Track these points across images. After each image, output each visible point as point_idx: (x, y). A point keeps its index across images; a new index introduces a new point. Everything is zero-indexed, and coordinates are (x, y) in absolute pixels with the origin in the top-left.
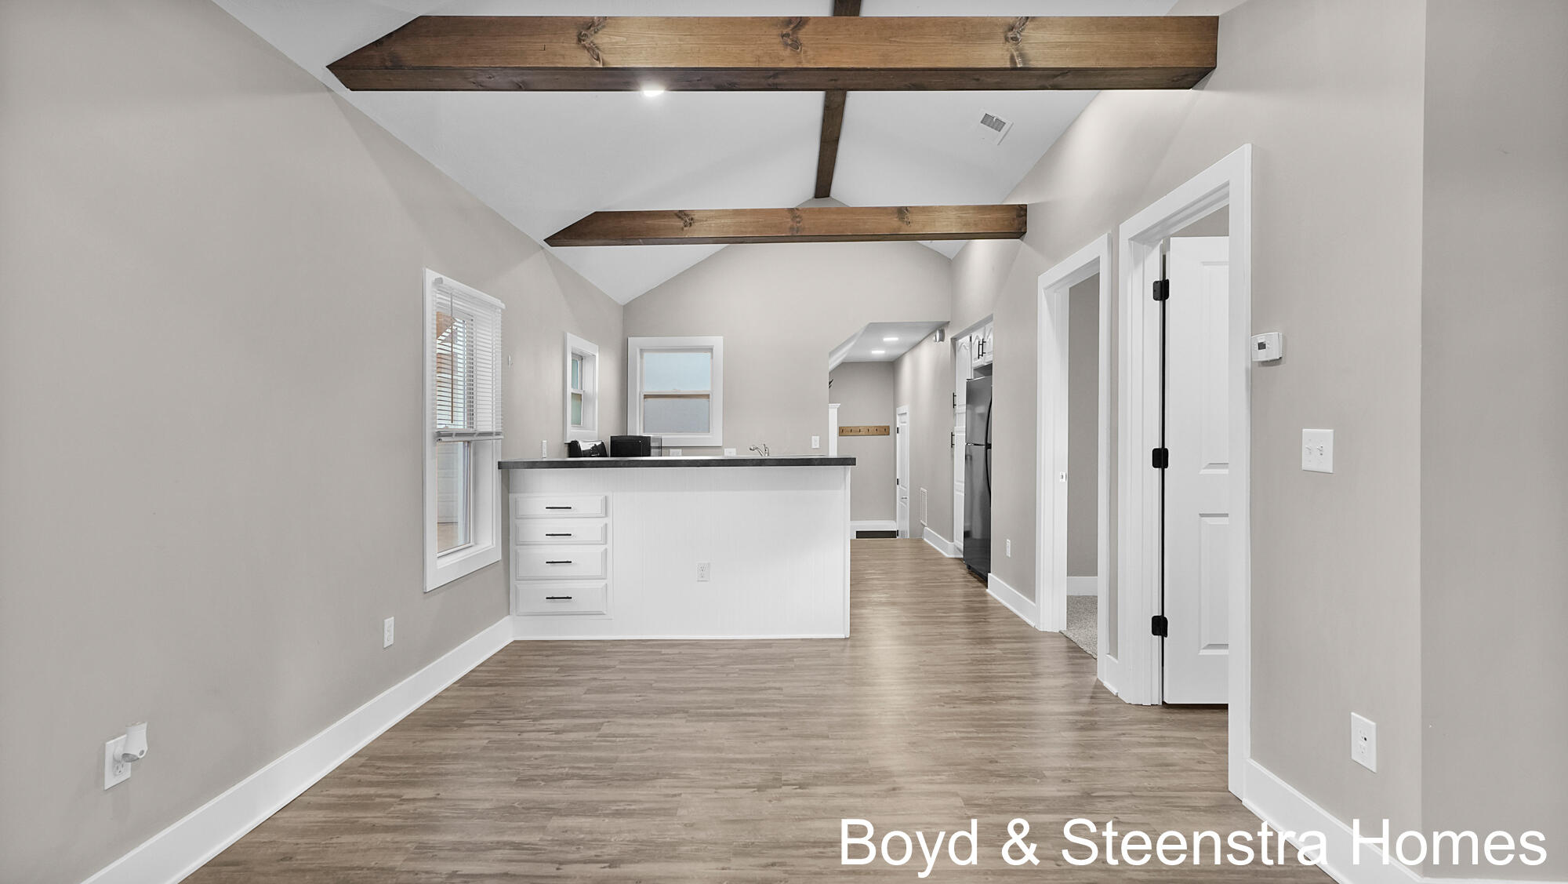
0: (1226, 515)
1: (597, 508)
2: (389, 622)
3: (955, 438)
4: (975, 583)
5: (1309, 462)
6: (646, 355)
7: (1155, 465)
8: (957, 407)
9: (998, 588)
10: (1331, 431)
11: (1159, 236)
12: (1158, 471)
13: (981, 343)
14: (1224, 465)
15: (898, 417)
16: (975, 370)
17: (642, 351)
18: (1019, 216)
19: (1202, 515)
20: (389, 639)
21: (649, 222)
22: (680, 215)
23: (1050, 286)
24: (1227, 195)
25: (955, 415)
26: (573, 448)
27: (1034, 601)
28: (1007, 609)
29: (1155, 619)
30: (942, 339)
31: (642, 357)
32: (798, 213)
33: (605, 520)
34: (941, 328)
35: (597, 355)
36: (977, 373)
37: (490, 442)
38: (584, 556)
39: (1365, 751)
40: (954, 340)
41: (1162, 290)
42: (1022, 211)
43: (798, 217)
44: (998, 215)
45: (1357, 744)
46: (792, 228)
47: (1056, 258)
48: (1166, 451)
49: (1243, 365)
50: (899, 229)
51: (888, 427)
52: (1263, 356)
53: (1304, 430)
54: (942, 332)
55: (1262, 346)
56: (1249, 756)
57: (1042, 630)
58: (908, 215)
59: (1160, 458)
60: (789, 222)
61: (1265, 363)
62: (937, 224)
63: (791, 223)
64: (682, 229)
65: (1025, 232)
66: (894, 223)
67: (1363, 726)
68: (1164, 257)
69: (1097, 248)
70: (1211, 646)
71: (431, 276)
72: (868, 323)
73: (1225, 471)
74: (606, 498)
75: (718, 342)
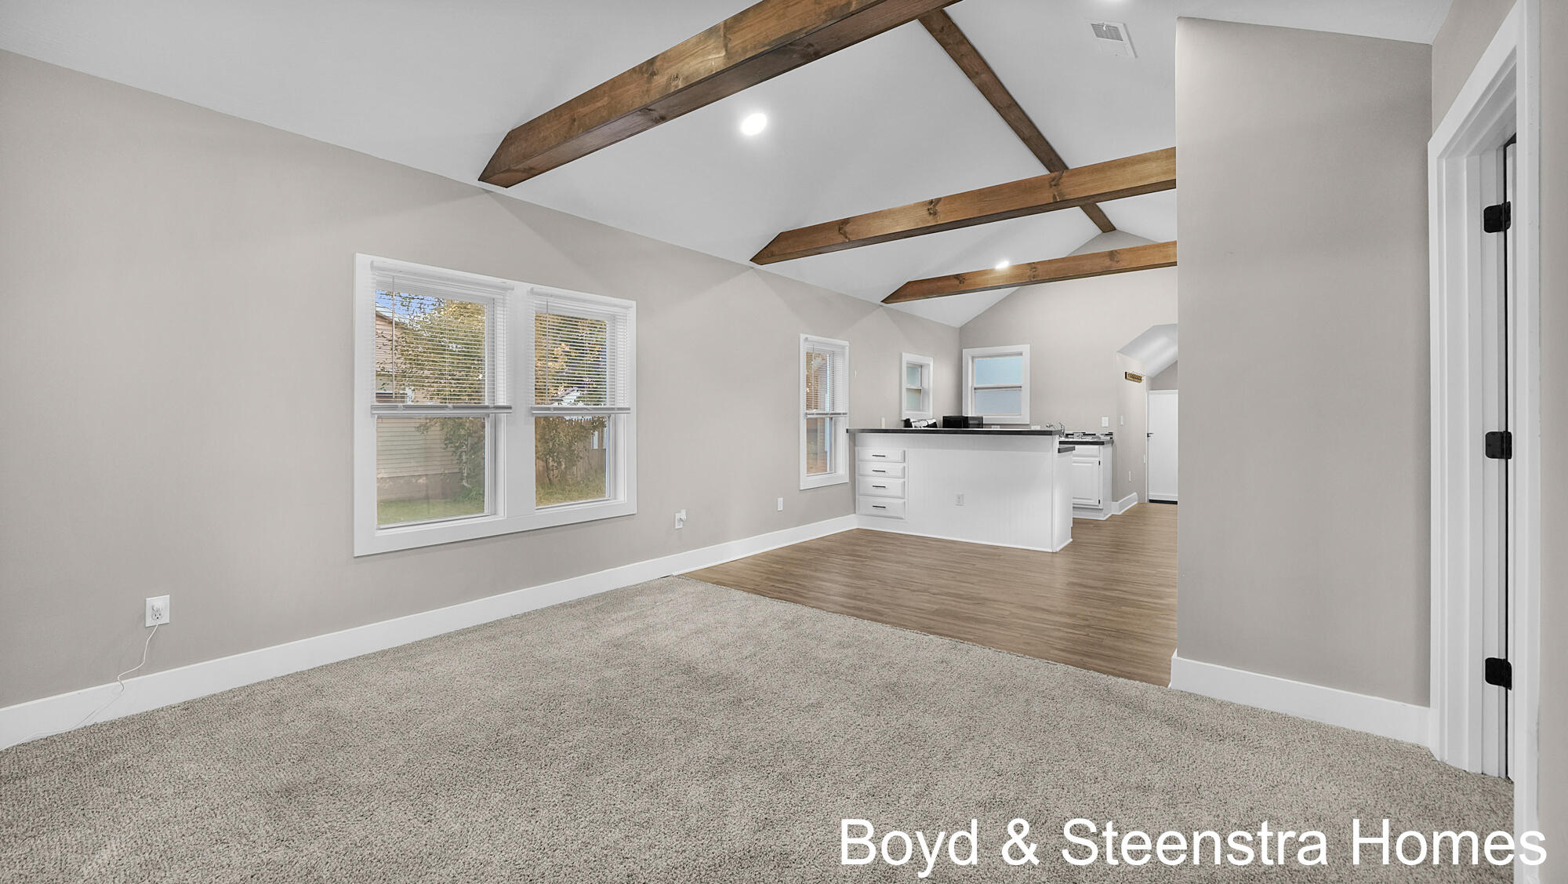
1: (899, 458)
2: (780, 500)
6: (976, 360)
17: (973, 358)
20: (780, 508)
22: (957, 277)
26: (907, 423)
31: (973, 362)
33: (905, 464)
35: (932, 364)
37: (841, 419)
38: (893, 485)
58: (1118, 255)
60: (1029, 273)
62: (1142, 259)
64: (958, 286)
66: (1107, 262)
71: (803, 336)
72: (1152, 325)
74: (904, 452)
75: (1025, 348)
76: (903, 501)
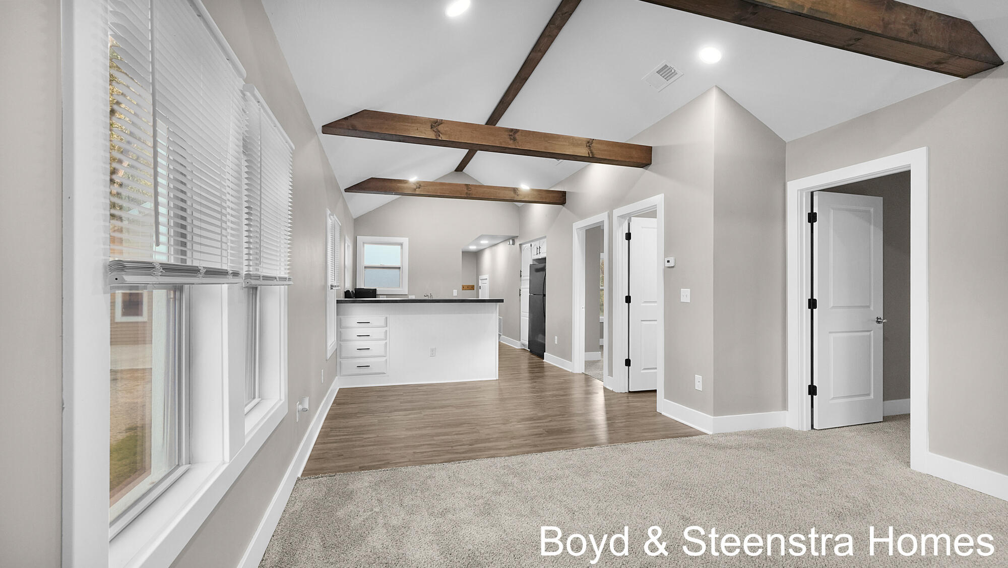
0: (656, 320)
1: (382, 323)
3: (521, 291)
4: (536, 359)
5: (683, 299)
6: (365, 245)
7: (626, 302)
8: (522, 277)
9: (549, 358)
10: (689, 290)
11: (628, 217)
12: (627, 304)
13: (538, 248)
14: (655, 302)
15: (480, 281)
16: (533, 260)
17: (364, 243)
18: (563, 196)
19: (642, 321)
21: (398, 185)
23: (578, 229)
24: (656, 208)
25: (521, 280)
26: (347, 294)
27: (571, 361)
28: (556, 367)
29: (626, 360)
30: (513, 244)
31: (363, 246)
32: (470, 186)
33: (386, 328)
34: (513, 239)
35: (350, 246)
36: (534, 261)
38: (376, 347)
39: (699, 386)
40: (520, 245)
41: (628, 236)
42: (564, 194)
43: (470, 188)
44: (554, 195)
45: (697, 384)
46: (467, 193)
47: (582, 217)
48: (630, 297)
49: (662, 267)
50: (514, 197)
51: (474, 286)
52: (668, 265)
53: (682, 289)
54: (513, 241)
55: (668, 261)
56: (663, 397)
57: (575, 372)
58: (518, 191)
59: (628, 299)
61: (669, 267)
63: (466, 191)
64: (415, 190)
65: (565, 203)
66: (511, 194)
67: (698, 378)
68: (629, 224)
69: (602, 217)
70: (645, 369)
71: (328, 212)
72: (480, 235)
73: (656, 304)
74: (386, 318)
75: (405, 241)
76: (384, 359)
